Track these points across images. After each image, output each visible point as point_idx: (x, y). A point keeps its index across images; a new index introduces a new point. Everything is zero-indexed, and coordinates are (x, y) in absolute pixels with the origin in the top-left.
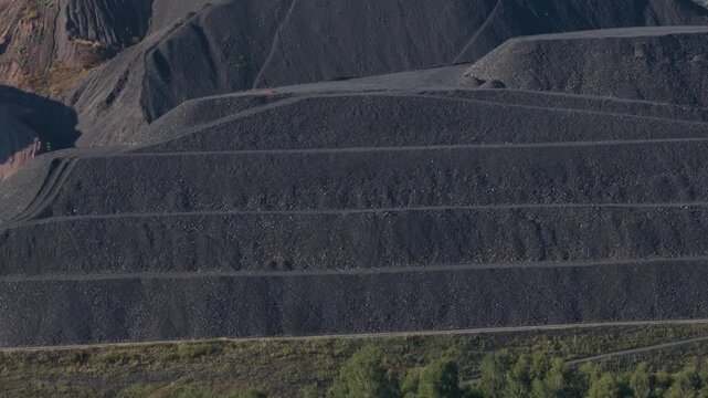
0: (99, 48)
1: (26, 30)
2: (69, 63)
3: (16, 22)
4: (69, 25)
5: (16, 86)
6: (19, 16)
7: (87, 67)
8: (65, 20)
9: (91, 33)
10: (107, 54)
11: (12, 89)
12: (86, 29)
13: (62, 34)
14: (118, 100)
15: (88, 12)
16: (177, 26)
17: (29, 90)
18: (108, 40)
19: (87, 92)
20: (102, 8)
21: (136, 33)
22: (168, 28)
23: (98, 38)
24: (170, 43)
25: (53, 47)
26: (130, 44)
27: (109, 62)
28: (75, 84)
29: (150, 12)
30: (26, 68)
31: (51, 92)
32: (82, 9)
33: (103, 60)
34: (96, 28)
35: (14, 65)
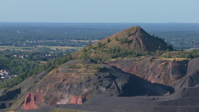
0: (178, 77)
1: (164, 73)
2: (172, 79)
3: (161, 72)
4: (172, 72)
5: (162, 84)
6: (162, 71)
7: (176, 80)
8: (171, 71)
9: (176, 74)
10: (179, 78)
11: (161, 84)
12: (175, 73)
13: (171, 74)
14: (183, 85)
15: (175, 70)
16: (194, 72)
17: (165, 84)
18: (179, 75)
19: (177, 84)
20: (178, 69)
21: (184, 74)
22: (192, 72)
23: (177, 75)
24: (193, 75)
25: (169, 76)
26: (183, 76)
27: (180, 79)
28: (174, 83)
29: (187, 70)
30: (164, 80)
31: (169, 85)
32: (174, 69)
33: (179, 79)
34: (177, 73)
35: (162, 80)
